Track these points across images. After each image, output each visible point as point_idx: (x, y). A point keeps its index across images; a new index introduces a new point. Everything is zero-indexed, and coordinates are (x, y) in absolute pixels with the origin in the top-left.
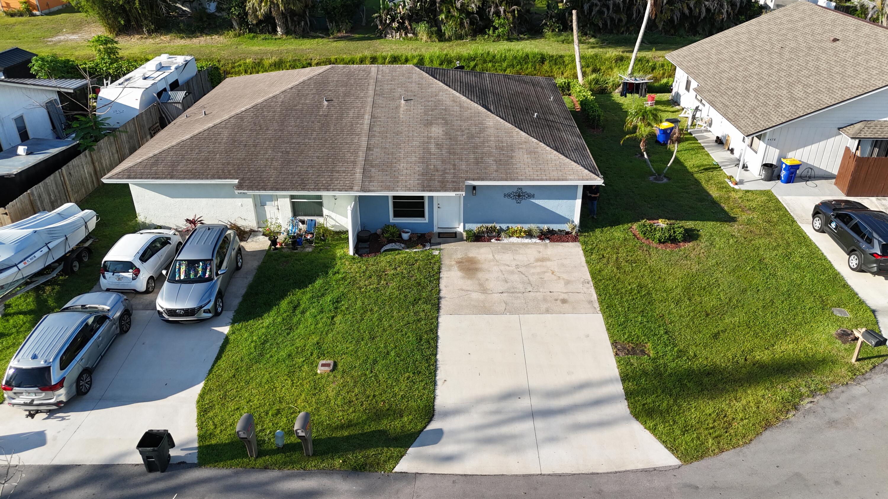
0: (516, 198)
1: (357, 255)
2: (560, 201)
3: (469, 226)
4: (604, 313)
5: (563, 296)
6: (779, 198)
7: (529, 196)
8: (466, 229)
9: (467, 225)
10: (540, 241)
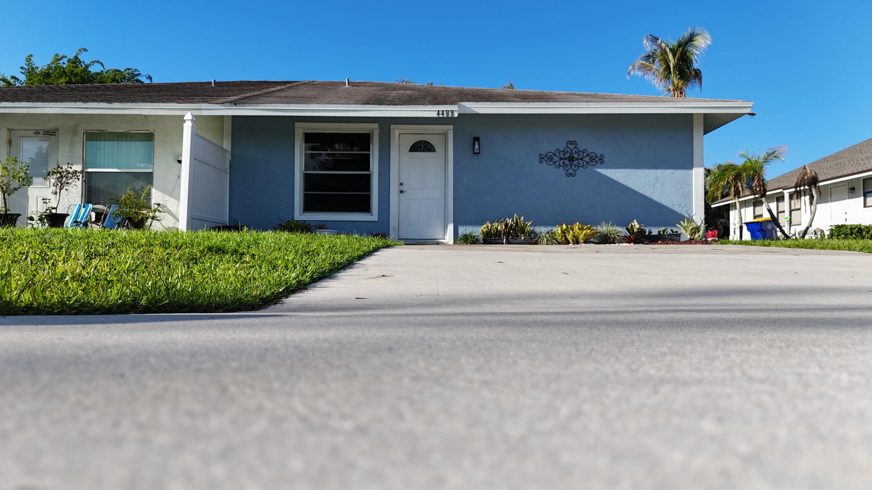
0: (565, 165)
2: (659, 172)
7: (592, 159)
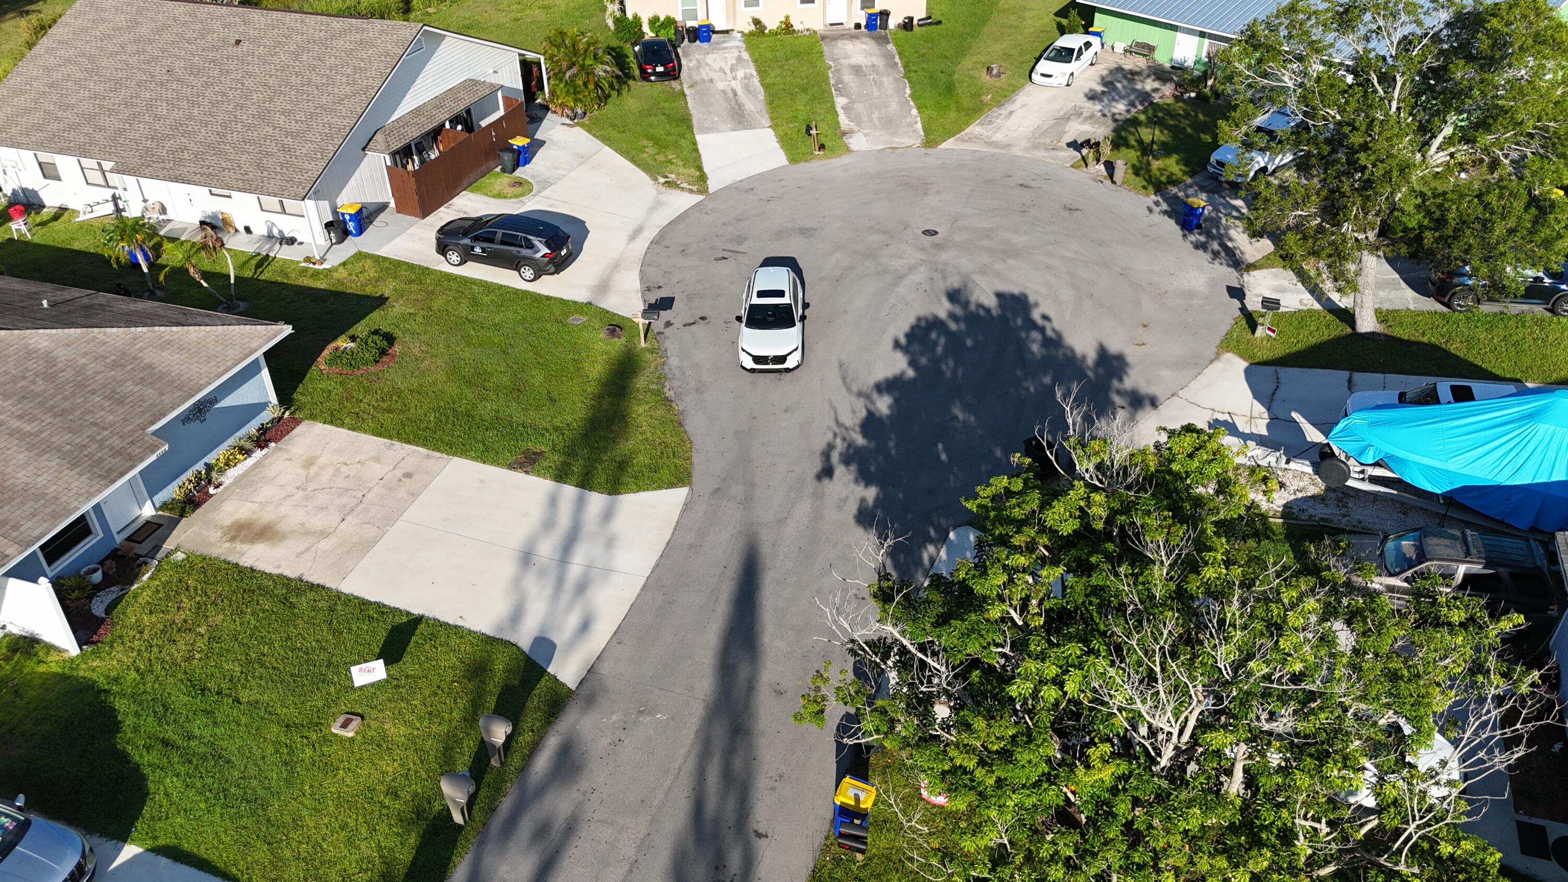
0: (198, 417)
1: (85, 647)
2: (248, 386)
3: (160, 497)
4: (455, 454)
5: (398, 473)
6: (378, 253)
7: (211, 403)
8: (157, 505)
9: (155, 498)
10: (265, 451)
